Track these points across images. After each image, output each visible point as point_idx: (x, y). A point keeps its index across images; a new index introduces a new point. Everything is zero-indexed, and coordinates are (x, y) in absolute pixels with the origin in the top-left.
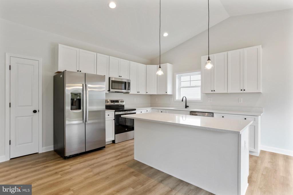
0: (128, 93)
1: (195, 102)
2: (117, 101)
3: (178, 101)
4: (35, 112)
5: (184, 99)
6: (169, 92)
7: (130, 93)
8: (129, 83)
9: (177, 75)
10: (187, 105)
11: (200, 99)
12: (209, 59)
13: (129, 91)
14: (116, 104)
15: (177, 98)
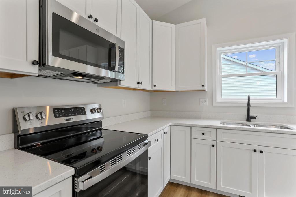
2: (80, 110)
7: (123, 84)
13: (120, 76)
14: (75, 119)
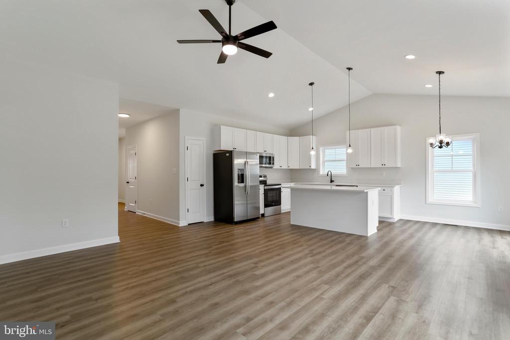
0: (272, 167)
1: (340, 176)
3: (323, 176)
4: (202, 185)
5: (330, 173)
6: (313, 167)
7: (274, 168)
8: (273, 158)
9: (321, 148)
10: (332, 179)
11: (346, 173)
12: (350, 146)
15: (321, 173)
